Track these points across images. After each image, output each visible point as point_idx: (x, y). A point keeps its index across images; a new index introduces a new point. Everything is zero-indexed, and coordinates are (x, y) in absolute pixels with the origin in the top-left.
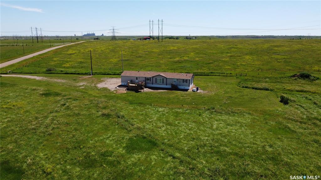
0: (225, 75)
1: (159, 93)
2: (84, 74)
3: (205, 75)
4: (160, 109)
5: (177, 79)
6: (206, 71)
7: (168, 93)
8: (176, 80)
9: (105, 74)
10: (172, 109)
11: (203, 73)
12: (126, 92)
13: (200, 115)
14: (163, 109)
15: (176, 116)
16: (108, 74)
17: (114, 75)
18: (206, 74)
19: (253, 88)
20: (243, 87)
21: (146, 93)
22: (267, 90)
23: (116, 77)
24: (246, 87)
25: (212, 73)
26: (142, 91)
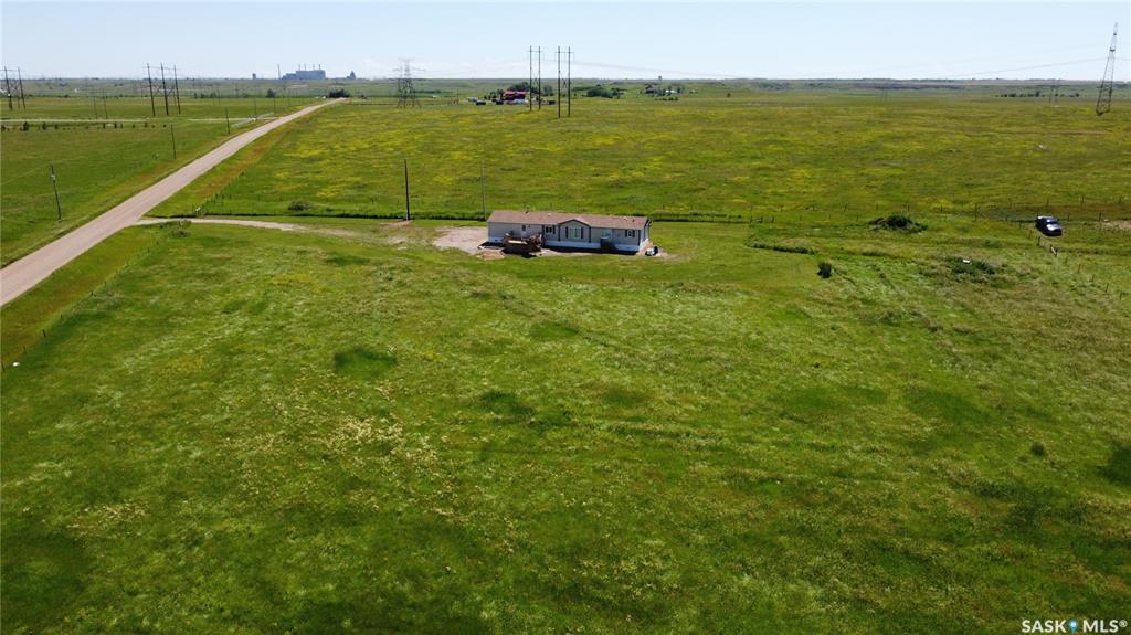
0: (726, 219)
1: (575, 259)
2: (389, 218)
3: (678, 221)
4: (580, 287)
5: (613, 230)
6: (683, 209)
7: (593, 258)
8: (609, 231)
9: (440, 218)
10: (603, 285)
11: (674, 215)
12: (502, 257)
13: (654, 295)
14: (585, 286)
15: (611, 297)
16: (447, 218)
17: (463, 219)
18: (680, 218)
19: (776, 249)
20: (756, 247)
21: (547, 259)
22: (804, 251)
23: (469, 225)
24: (762, 247)
25: (695, 215)
26: (538, 254)
